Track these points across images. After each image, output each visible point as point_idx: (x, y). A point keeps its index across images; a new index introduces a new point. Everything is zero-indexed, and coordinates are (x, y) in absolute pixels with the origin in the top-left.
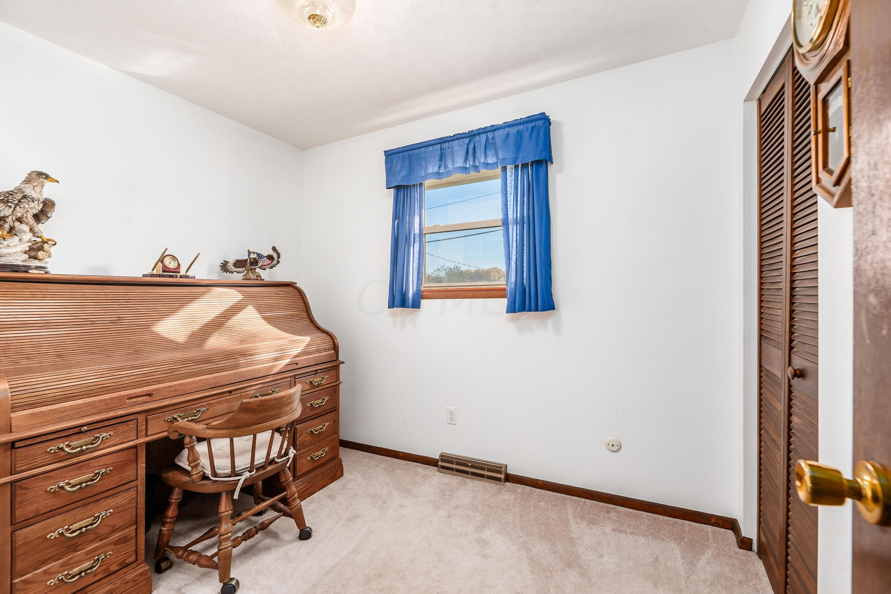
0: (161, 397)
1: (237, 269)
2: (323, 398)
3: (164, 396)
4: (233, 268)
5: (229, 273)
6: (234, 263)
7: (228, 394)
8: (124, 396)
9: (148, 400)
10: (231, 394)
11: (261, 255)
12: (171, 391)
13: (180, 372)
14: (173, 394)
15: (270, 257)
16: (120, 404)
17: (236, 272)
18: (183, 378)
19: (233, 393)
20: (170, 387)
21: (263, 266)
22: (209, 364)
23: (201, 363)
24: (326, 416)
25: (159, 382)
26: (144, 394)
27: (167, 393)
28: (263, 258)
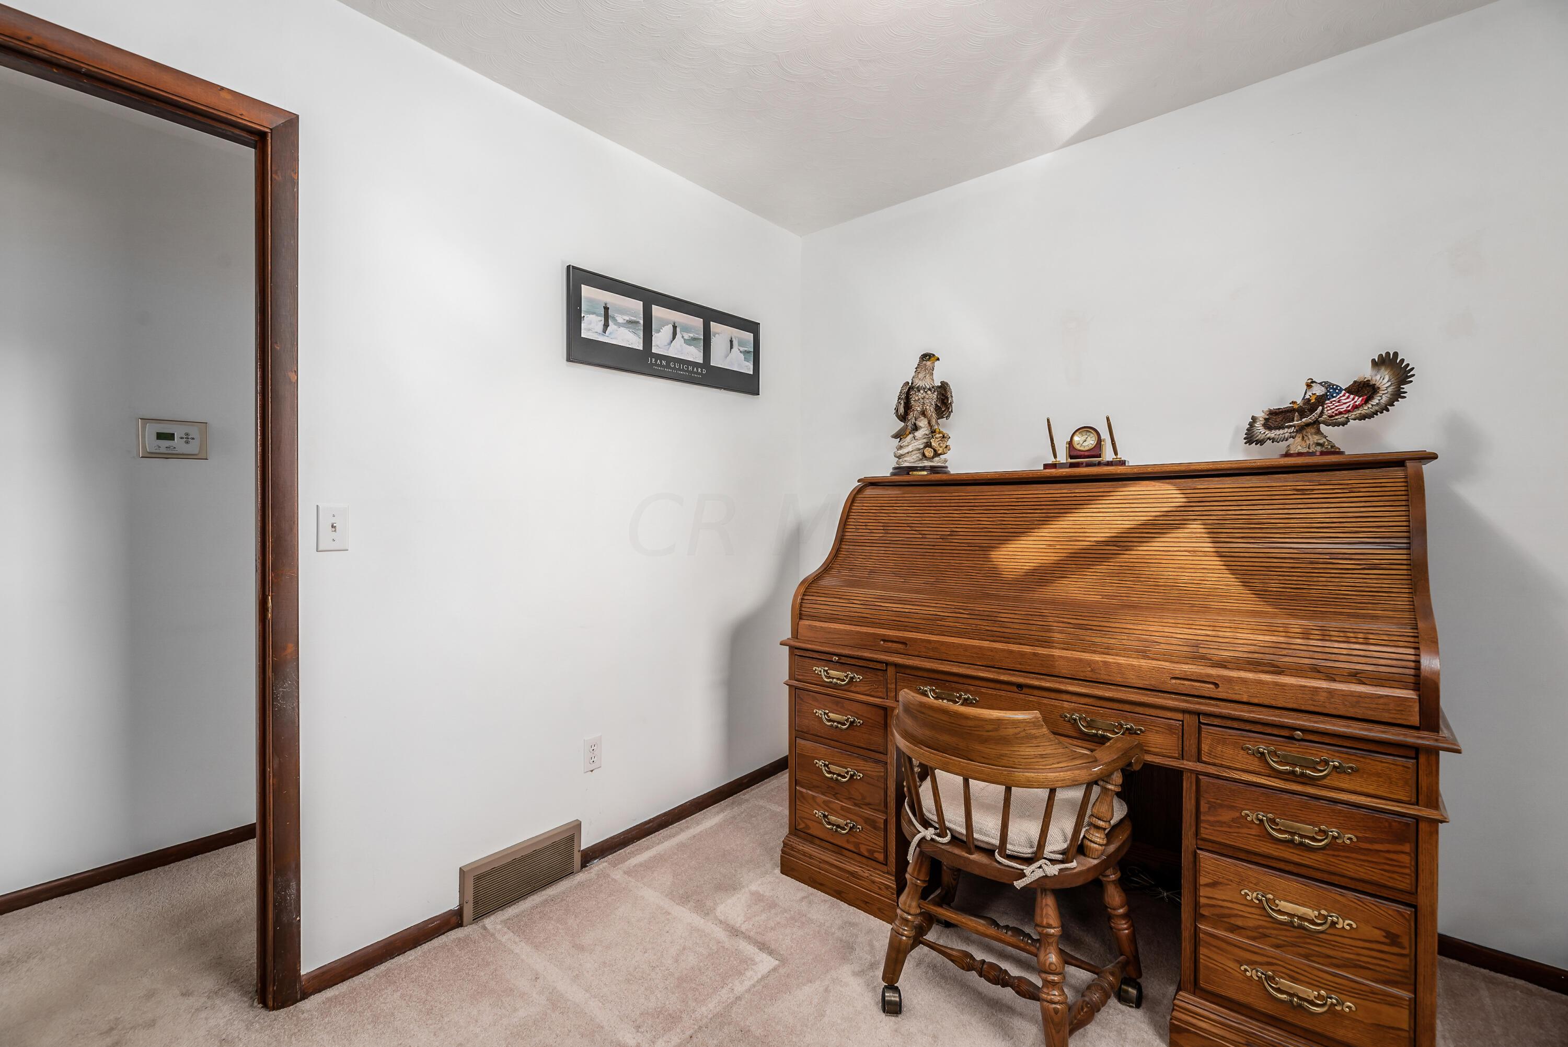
0: (916, 653)
1: (1273, 431)
2: (1323, 827)
3: (919, 652)
4: (1263, 431)
5: (1256, 444)
6: (1266, 419)
7: (1015, 689)
8: (879, 635)
9: (902, 651)
10: (1021, 692)
11: (1333, 388)
12: (929, 649)
13: (945, 623)
14: (931, 654)
15: (1365, 389)
16: (873, 644)
17: (1269, 439)
18: (949, 634)
19: (1025, 690)
20: (929, 641)
21: (1336, 415)
22: (989, 623)
23: (979, 617)
24: (1342, 895)
25: (917, 629)
26: (897, 640)
27: (924, 650)
28: (1338, 394)
